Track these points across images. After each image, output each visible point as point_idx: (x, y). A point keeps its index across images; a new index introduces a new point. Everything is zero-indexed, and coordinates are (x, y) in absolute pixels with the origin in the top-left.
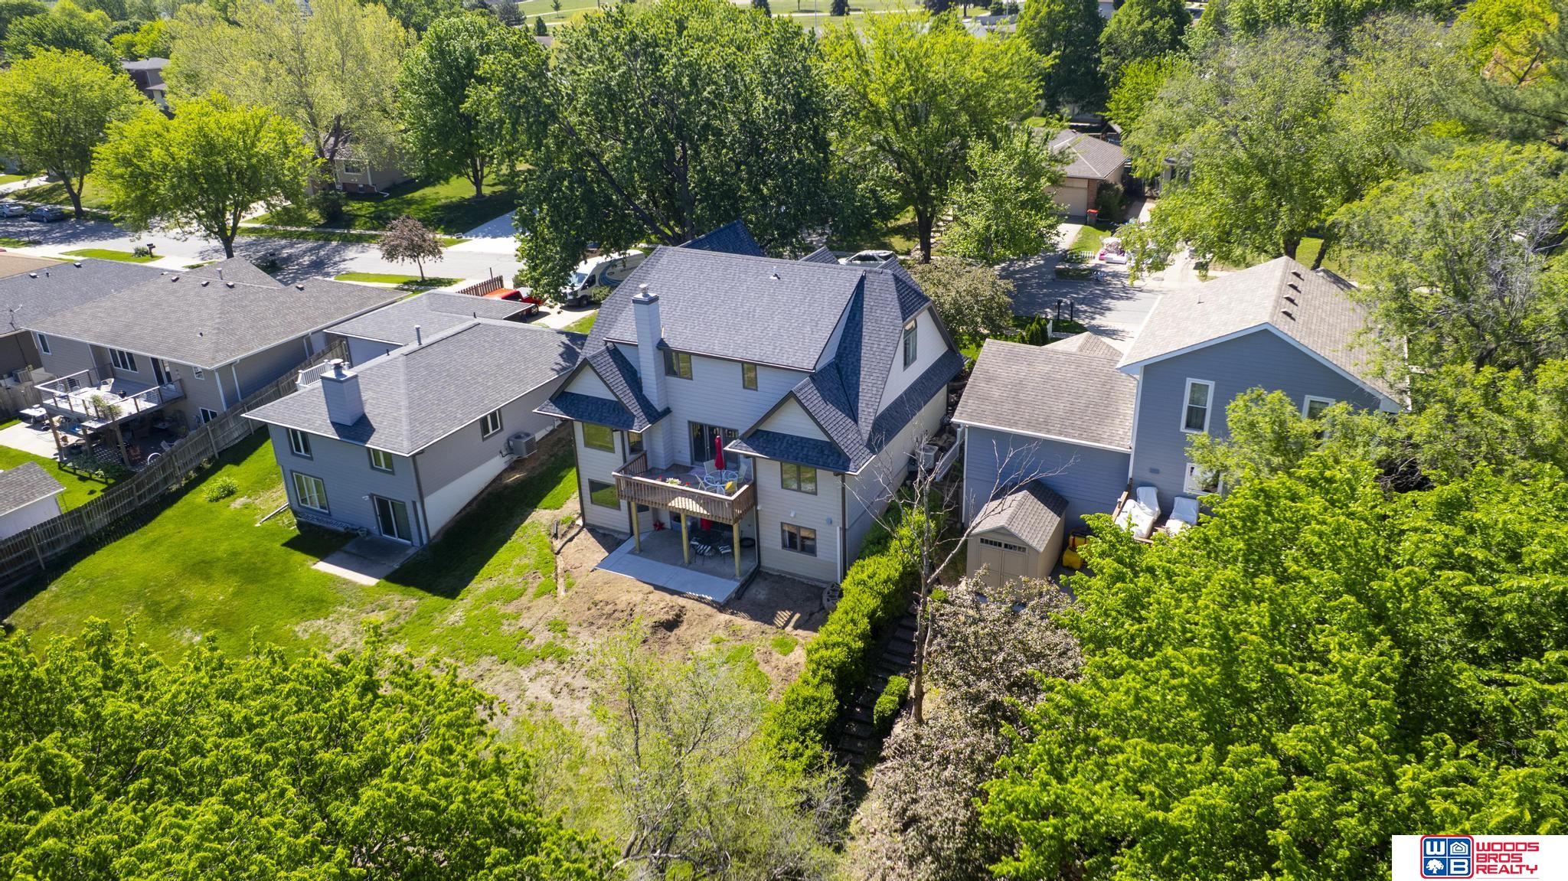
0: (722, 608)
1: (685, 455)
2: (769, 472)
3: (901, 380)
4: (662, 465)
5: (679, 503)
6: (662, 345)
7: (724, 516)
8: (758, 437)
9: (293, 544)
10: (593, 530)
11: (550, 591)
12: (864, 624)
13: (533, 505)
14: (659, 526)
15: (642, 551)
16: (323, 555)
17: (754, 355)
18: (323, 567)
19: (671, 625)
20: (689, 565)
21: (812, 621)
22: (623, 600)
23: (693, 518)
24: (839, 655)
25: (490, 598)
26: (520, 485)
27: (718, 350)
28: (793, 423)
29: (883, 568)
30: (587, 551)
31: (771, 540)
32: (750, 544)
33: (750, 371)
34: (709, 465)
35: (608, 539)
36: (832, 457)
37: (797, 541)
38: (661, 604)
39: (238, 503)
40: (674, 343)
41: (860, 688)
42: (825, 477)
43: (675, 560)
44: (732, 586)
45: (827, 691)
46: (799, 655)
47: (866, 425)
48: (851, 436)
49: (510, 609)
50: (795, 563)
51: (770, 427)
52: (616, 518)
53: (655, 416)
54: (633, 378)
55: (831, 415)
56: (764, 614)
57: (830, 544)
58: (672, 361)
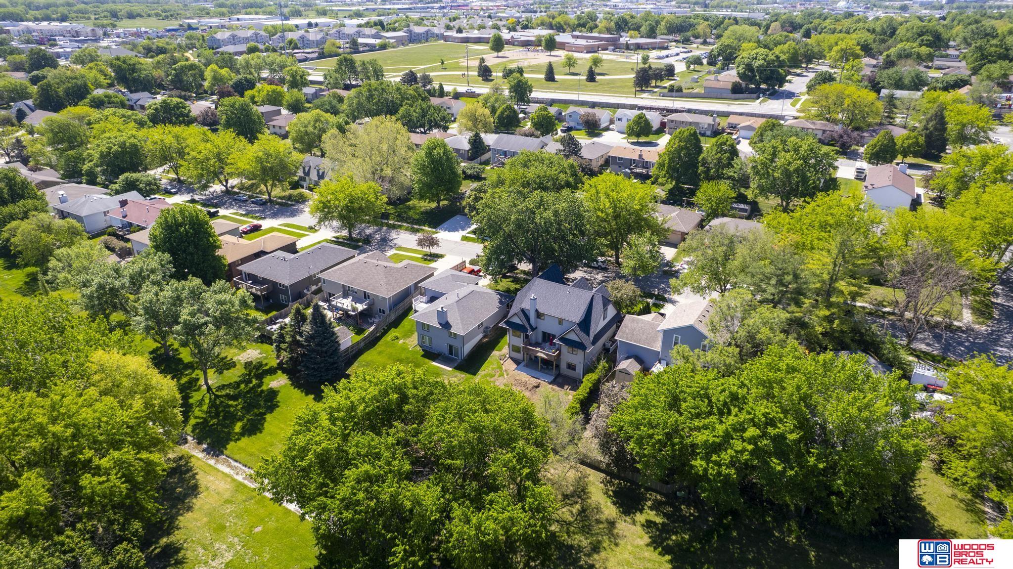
0: (550, 383)
1: (540, 340)
2: (565, 348)
3: (602, 324)
4: (534, 342)
5: (539, 354)
6: (537, 310)
7: (552, 359)
8: (563, 339)
9: (423, 356)
10: (512, 359)
11: (501, 375)
12: (588, 390)
13: (493, 349)
14: (531, 359)
15: (527, 366)
16: (434, 360)
17: (562, 316)
18: (434, 363)
19: (537, 387)
20: (540, 371)
21: (574, 388)
22: (524, 379)
23: (543, 359)
24: (581, 397)
25: (486, 376)
26: (487, 342)
27: (552, 314)
28: (572, 337)
29: (593, 377)
30: (510, 365)
31: (563, 366)
32: (558, 366)
33: (561, 321)
34: (548, 344)
35: (517, 362)
36: (581, 346)
37: (571, 367)
38: (534, 382)
39: (401, 342)
40: (540, 311)
41: (586, 406)
42: (580, 352)
43: (536, 369)
44: (552, 378)
45: (578, 405)
46: (570, 397)
47: (591, 338)
48: (587, 340)
49: (492, 379)
50: (570, 373)
51: (566, 337)
52: (519, 356)
53: (533, 329)
54: (528, 319)
55: (583, 335)
56: (561, 386)
57: (580, 369)
58: (539, 315)
